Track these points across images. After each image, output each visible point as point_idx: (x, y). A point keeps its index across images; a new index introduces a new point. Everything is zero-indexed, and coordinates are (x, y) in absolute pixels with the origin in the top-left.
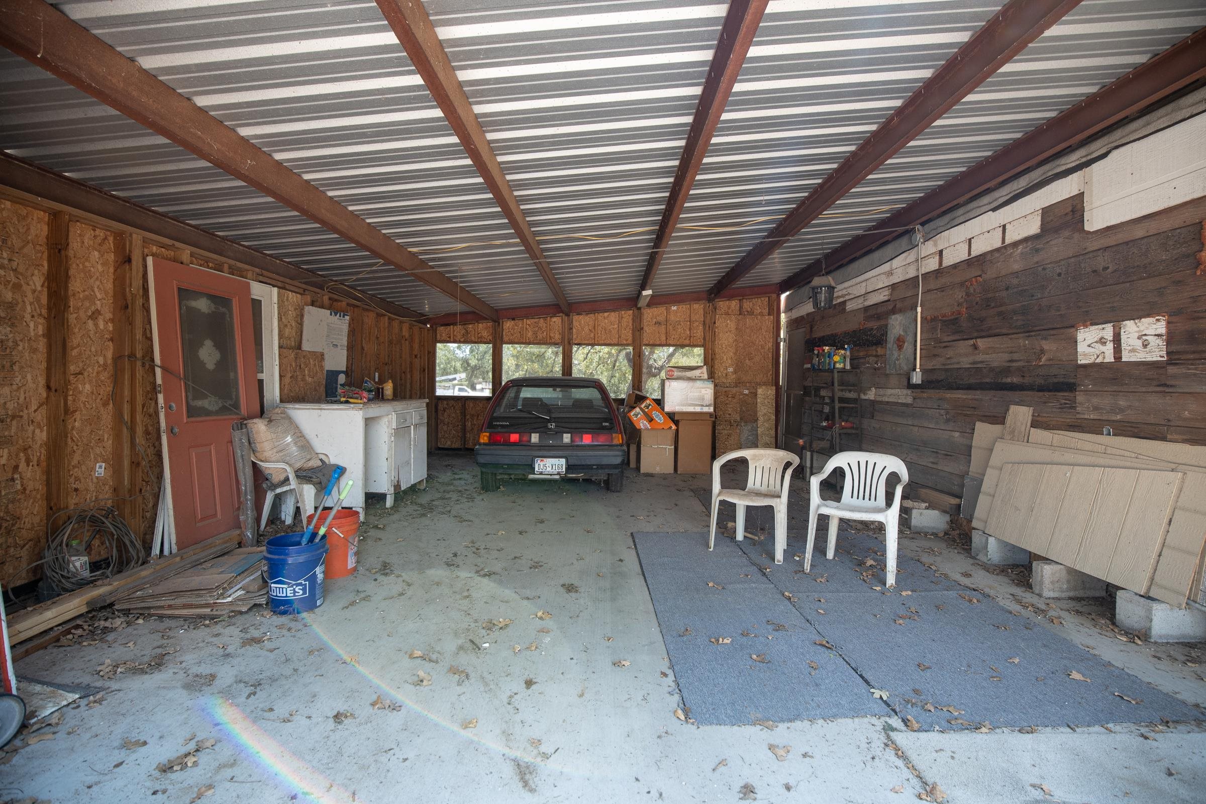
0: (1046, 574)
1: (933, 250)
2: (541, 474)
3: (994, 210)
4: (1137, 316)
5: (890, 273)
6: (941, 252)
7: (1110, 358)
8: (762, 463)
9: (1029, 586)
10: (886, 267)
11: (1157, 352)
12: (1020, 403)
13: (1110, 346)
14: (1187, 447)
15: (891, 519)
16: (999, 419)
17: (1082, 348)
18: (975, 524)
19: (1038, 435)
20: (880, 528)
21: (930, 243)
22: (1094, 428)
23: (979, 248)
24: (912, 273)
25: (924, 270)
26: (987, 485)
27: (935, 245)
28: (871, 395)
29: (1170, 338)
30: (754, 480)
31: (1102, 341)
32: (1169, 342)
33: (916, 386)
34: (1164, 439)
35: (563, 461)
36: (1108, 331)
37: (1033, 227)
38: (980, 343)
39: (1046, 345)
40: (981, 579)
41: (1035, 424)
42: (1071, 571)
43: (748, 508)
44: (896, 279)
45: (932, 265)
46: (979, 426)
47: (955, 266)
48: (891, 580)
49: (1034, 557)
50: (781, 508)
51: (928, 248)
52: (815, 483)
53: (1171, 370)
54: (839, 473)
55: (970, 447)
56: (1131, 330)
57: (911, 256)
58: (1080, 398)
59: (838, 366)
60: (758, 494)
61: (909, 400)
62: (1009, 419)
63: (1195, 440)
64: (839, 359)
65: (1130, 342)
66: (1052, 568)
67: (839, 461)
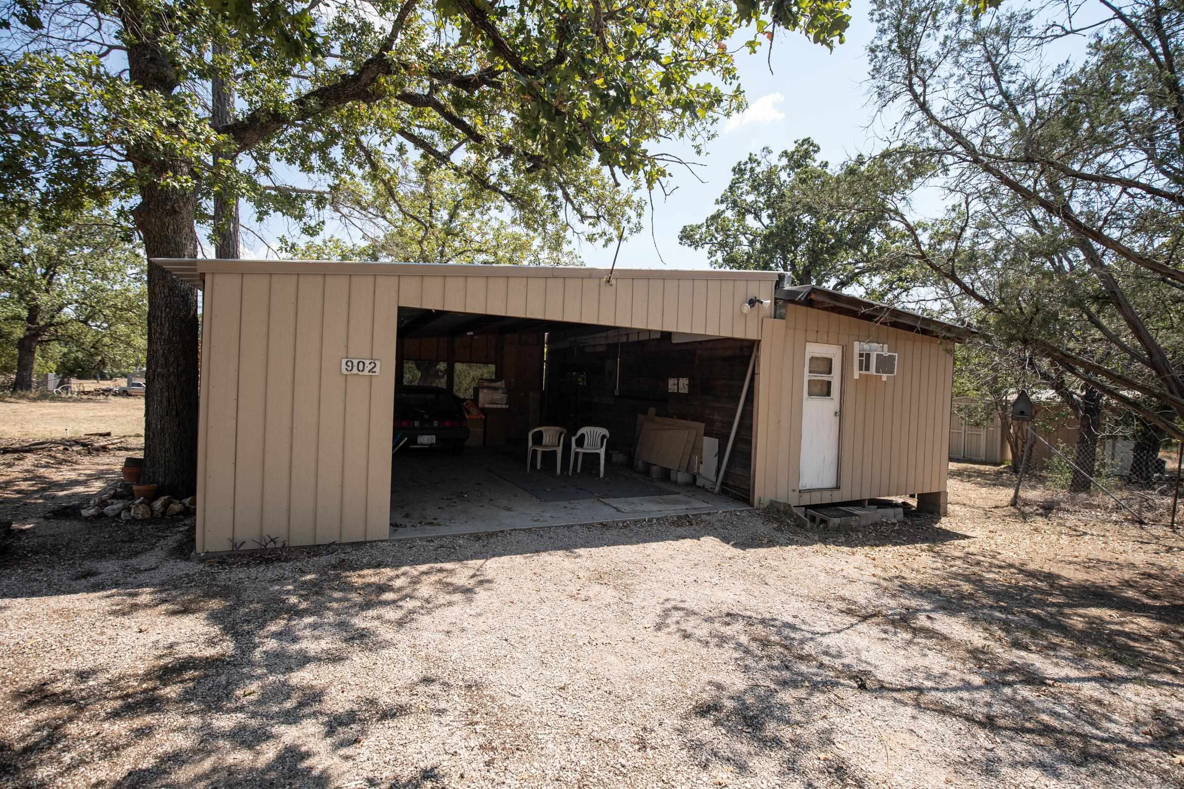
0: (655, 470)
1: (625, 333)
2: (421, 444)
4: (683, 377)
5: (607, 338)
6: (628, 335)
7: (676, 391)
8: (549, 433)
9: (650, 476)
10: (605, 334)
11: (686, 391)
12: (652, 406)
13: (676, 387)
14: (691, 422)
15: (602, 452)
16: (645, 413)
17: (670, 386)
18: (635, 457)
19: (658, 419)
20: (598, 455)
22: (671, 416)
24: (616, 341)
25: (621, 341)
26: (640, 440)
28: (596, 400)
29: (690, 385)
30: (546, 440)
31: (674, 385)
32: (689, 387)
33: (616, 397)
34: (686, 419)
35: (434, 437)
36: (676, 381)
38: (641, 379)
39: (660, 384)
40: (634, 475)
41: (656, 415)
42: (659, 467)
43: (543, 452)
45: (625, 339)
46: (639, 415)
47: (633, 343)
48: (602, 475)
49: (652, 465)
50: (559, 450)
52: (573, 439)
53: (689, 396)
54: (583, 435)
56: (681, 381)
57: (616, 332)
58: (669, 405)
59: (580, 383)
60: (546, 446)
61: (612, 403)
62: (649, 412)
63: (693, 420)
64: (581, 381)
65: (681, 386)
66: (654, 468)
67: (583, 430)
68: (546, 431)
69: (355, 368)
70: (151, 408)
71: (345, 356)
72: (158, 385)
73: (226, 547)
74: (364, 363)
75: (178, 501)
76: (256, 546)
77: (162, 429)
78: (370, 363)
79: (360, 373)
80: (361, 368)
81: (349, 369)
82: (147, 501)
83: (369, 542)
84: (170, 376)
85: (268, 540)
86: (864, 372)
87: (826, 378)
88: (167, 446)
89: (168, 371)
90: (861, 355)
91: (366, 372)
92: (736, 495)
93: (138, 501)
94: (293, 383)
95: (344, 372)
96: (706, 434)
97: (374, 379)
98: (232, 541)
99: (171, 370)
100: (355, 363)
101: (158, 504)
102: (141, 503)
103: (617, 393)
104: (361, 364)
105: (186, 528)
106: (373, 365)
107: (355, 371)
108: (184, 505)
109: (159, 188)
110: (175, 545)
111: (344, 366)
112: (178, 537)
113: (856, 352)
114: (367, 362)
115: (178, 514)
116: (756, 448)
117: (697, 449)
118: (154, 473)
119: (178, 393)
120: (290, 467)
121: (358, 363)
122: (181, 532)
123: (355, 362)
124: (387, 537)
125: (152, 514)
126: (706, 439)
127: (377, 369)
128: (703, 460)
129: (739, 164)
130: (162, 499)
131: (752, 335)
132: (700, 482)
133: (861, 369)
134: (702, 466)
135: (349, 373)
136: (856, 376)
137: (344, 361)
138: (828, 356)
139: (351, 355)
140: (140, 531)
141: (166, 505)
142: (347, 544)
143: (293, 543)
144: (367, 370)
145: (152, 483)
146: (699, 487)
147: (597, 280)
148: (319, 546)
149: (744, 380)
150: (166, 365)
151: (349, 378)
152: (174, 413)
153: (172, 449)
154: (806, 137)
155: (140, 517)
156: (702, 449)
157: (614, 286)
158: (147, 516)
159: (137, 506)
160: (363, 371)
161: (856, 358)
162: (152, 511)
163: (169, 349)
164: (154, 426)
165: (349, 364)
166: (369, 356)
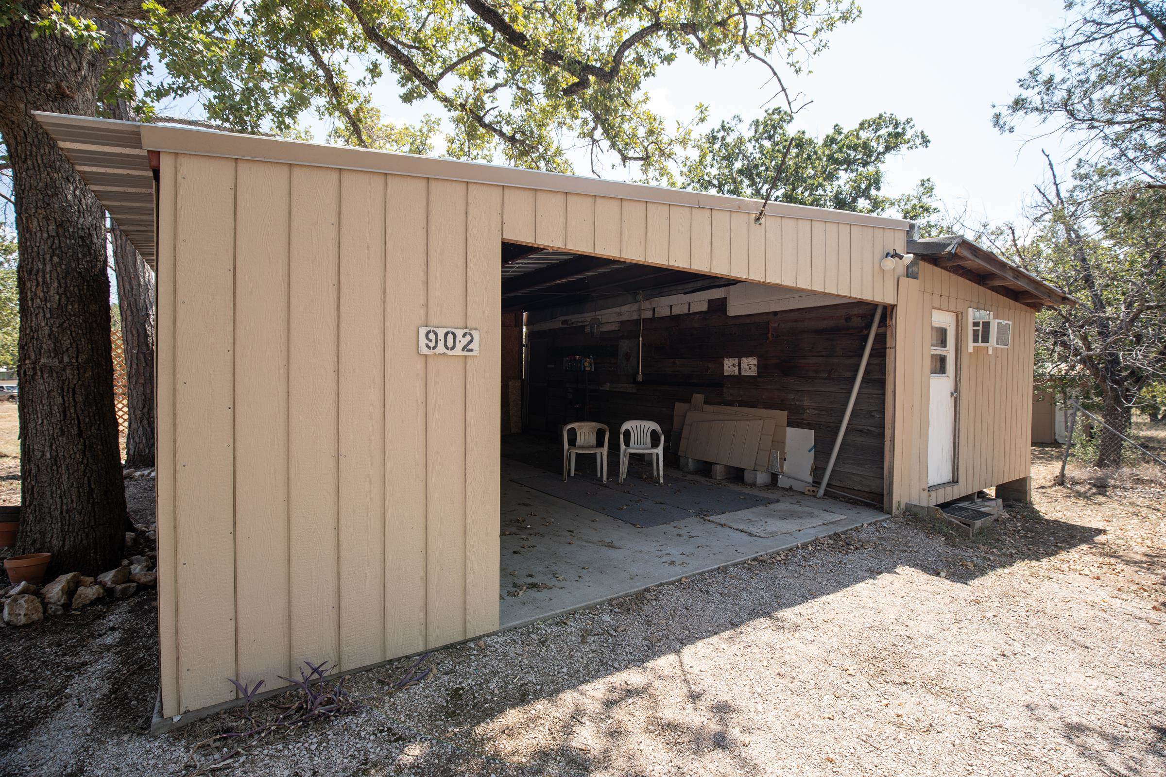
0: (719, 470)
1: (649, 307)
3: (685, 294)
4: (747, 356)
5: (619, 314)
6: (654, 309)
7: (737, 373)
8: (583, 430)
9: (711, 477)
10: (617, 310)
11: (753, 372)
12: (699, 393)
13: (737, 368)
14: (764, 410)
15: (660, 451)
16: (687, 401)
17: (726, 368)
18: (680, 454)
19: (708, 408)
21: (647, 302)
22: (730, 404)
23: (676, 311)
24: (635, 317)
25: (642, 317)
26: (685, 434)
27: (651, 304)
28: (607, 387)
29: (759, 366)
30: (580, 440)
31: (734, 365)
32: (758, 368)
33: (639, 383)
34: (756, 407)
36: (736, 362)
37: (704, 307)
38: (677, 361)
39: (710, 365)
40: (690, 477)
41: (706, 403)
42: (726, 466)
44: (624, 318)
45: (649, 314)
46: (677, 404)
47: (662, 318)
48: (661, 481)
49: (711, 464)
50: (605, 452)
51: (646, 305)
52: (622, 438)
53: (759, 379)
55: (673, 416)
56: (745, 361)
57: (635, 307)
58: (725, 390)
59: (587, 369)
60: (582, 448)
61: (634, 391)
62: (693, 400)
63: (766, 407)
64: (588, 365)
65: (744, 366)
66: (718, 467)
67: (627, 426)
68: (580, 427)
69: (441, 344)
70: (32, 425)
71: (423, 322)
72: (45, 383)
73: (224, 694)
74: (454, 335)
75: (91, 579)
76: (282, 684)
77: (55, 459)
78: (464, 335)
79: (449, 353)
80: (450, 343)
81: (432, 345)
82: (33, 587)
83: (472, 640)
84: (64, 370)
85: (308, 671)
86: (980, 344)
87: (940, 351)
88: (65, 486)
89: (61, 361)
90: (976, 324)
91: (458, 351)
92: (851, 498)
93: (18, 589)
94: (338, 372)
95: (424, 350)
96: (789, 424)
97: (469, 361)
98: (236, 683)
99: (66, 359)
100: (441, 336)
101: (55, 590)
102: (22, 592)
103: (640, 378)
104: (450, 337)
105: (117, 634)
106: (468, 338)
107: (441, 348)
108: (103, 585)
109: (35, 35)
110: (106, 688)
111: (423, 341)
112: (107, 662)
113: (970, 320)
114: (459, 333)
115: (93, 603)
116: (893, 440)
117: (779, 443)
118: (43, 533)
119: (80, 398)
120: (338, 528)
121: (446, 334)
122: (108, 648)
123: (441, 333)
124: (496, 628)
125: (45, 611)
126: (791, 432)
127: (474, 345)
128: (787, 456)
129: (713, 131)
130: (64, 580)
131: (890, 300)
132: (782, 482)
133: (975, 340)
134: (785, 464)
135: (431, 352)
136: (971, 350)
137: (423, 331)
138: (944, 326)
139: (433, 321)
140: (27, 656)
141: (70, 592)
142: (437, 650)
143: (347, 666)
144: (459, 347)
145: (39, 551)
146: (784, 489)
147: (746, 216)
148: (391, 662)
149: (861, 356)
150: (57, 352)
151: (431, 361)
152: (74, 431)
153: (74, 491)
154: (776, 107)
155: (22, 620)
156: (784, 443)
157: (763, 225)
158: (35, 617)
159: (15, 600)
160: (453, 348)
161: (970, 328)
162: (45, 605)
163: (61, 325)
164: (39, 455)
165: (432, 336)
166: (462, 324)
